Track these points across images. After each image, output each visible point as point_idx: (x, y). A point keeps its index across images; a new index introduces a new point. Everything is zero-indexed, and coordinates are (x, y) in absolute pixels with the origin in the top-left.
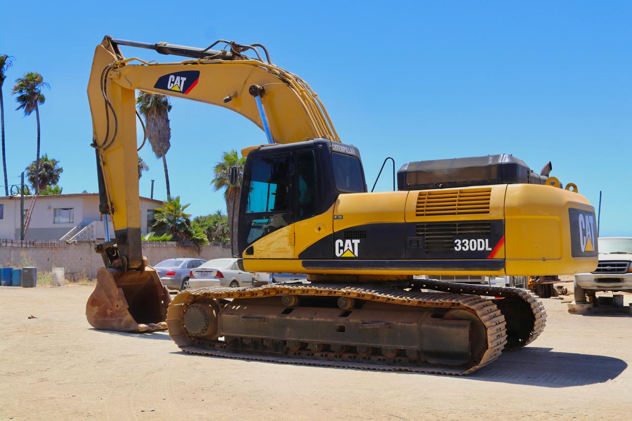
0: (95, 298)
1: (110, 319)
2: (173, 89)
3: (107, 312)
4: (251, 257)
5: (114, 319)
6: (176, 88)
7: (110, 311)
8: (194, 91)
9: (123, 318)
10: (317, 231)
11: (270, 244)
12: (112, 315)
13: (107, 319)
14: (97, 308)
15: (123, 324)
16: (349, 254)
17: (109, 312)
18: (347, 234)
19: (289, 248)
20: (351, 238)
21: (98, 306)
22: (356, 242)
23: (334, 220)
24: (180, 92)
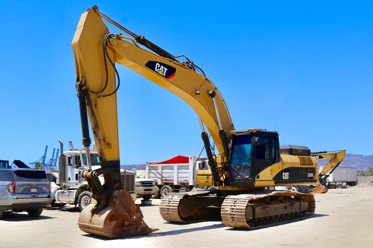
0: (114, 214)
1: (128, 228)
2: (158, 72)
3: (124, 224)
4: (258, 180)
5: (131, 228)
6: (161, 73)
7: (128, 223)
8: (173, 79)
9: (139, 226)
10: (279, 169)
11: (264, 174)
12: (129, 225)
13: (125, 229)
14: (115, 222)
15: (139, 230)
16: (286, 178)
17: (126, 223)
18: (286, 170)
19: (271, 175)
20: (287, 172)
21: (116, 220)
22: (288, 173)
23: (283, 165)
24: (164, 76)
